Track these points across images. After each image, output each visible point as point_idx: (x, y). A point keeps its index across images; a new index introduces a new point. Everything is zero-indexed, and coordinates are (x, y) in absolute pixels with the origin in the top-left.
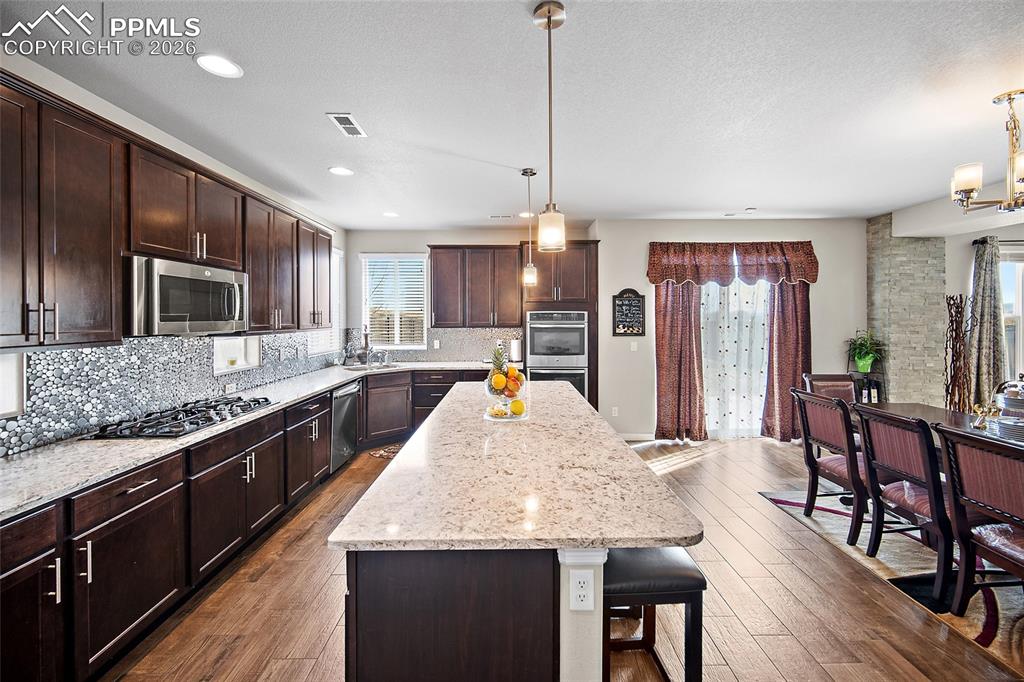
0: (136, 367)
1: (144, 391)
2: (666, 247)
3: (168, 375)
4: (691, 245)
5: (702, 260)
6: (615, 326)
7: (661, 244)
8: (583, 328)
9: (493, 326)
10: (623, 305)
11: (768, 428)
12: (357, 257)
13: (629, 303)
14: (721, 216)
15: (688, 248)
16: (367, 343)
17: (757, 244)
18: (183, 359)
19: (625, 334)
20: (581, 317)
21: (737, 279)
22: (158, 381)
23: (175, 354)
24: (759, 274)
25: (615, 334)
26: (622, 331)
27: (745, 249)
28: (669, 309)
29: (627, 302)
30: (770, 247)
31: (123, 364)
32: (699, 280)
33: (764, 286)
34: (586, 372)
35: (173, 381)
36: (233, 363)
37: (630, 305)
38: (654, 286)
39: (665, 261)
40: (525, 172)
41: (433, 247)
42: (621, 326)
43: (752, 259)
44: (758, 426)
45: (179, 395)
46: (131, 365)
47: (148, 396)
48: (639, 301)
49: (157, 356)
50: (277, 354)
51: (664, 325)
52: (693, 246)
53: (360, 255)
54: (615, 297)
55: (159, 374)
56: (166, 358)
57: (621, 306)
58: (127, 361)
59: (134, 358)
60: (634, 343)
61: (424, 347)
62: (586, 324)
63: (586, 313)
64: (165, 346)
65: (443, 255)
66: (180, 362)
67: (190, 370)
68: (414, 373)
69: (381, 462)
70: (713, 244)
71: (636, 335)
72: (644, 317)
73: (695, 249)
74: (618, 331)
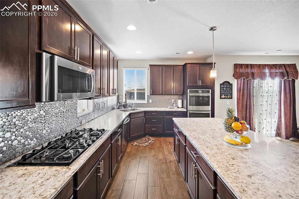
0: (43, 116)
1: (47, 128)
2: (241, 66)
3: (58, 119)
4: (250, 65)
5: (255, 70)
6: (221, 95)
7: (239, 64)
8: (209, 96)
9: (173, 95)
10: (224, 87)
11: (278, 134)
12: (122, 69)
13: (226, 87)
14: (263, 54)
15: (249, 66)
16: (126, 101)
17: (275, 64)
18: (65, 111)
19: (225, 98)
20: (209, 92)
21: (267, 78)
22: (54, 122)
23: (61, 108)
24: (276, 76)
25: (221, 98)
26: (224, 97)
27: (271, 67)
28: (242, 89)
29: (225, 86)
30: (280, 66)
31: (36, 115)
32: (253, 78)
33: (277, 80)
34: (210, 112)
35: (61, 122)
36: (84, 110)
37: (227, 87)
38: (236, 80)
39: (241, 71)
40: (212, 29)
41: (151, 66)
42: (223, 95)
43: (273, 71)
44: (274, 133)
45: (63, 128)
46: (40, 116)
47: (49, 131)
48: (230, 86)
49: (53, 110)
50: (99, 105)
51: (240, 95)
52: (251, 65)
53: (123, 68)
54: (221, 84)
55: (54, 119)
56: (57, 111)
57: (223, 88)
58: (38, 113)
59: (42, 112)
60: (228, 101)
61: (146, 102)
62: (210, 94)
63: (210, 90)
64: (57, 105)
65: (155, 69)
66: (63, 112)
67: (68, 116)
68: (145, 112)
69: (138, 148)
70: (259, 65)
71: (229, 98)
72: (232, 92)
73: (252, 66)
74: (222, 97)
